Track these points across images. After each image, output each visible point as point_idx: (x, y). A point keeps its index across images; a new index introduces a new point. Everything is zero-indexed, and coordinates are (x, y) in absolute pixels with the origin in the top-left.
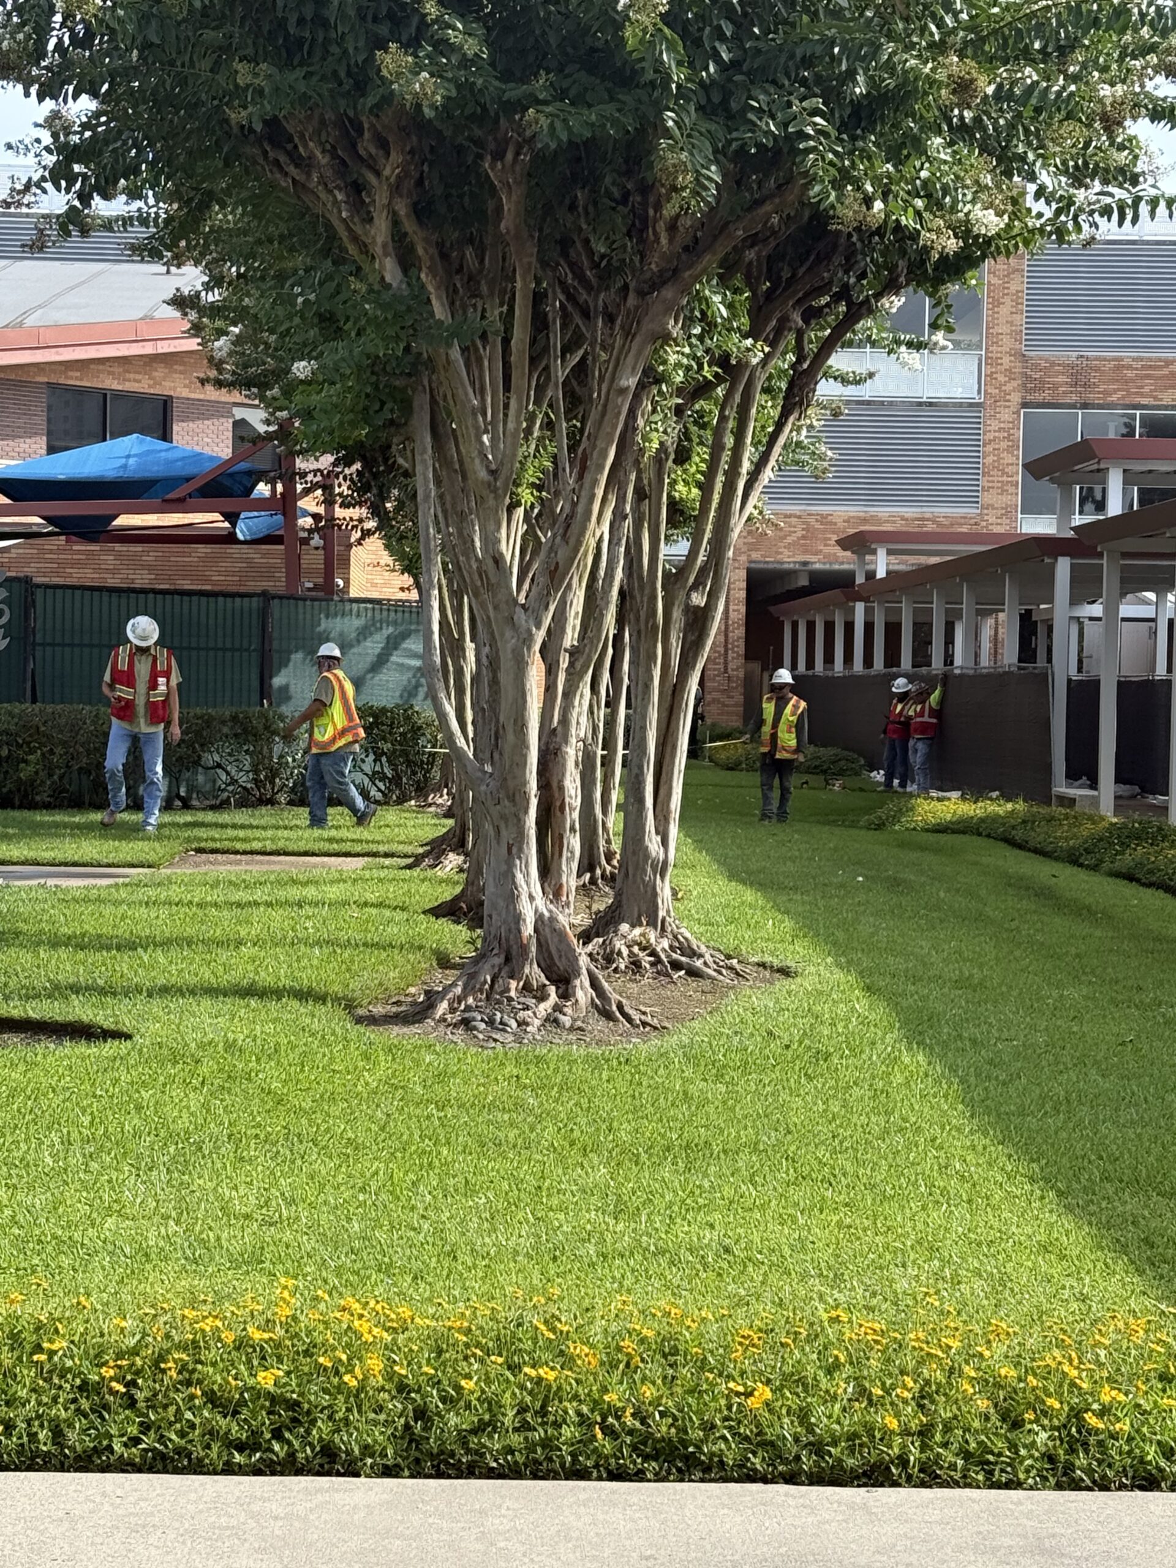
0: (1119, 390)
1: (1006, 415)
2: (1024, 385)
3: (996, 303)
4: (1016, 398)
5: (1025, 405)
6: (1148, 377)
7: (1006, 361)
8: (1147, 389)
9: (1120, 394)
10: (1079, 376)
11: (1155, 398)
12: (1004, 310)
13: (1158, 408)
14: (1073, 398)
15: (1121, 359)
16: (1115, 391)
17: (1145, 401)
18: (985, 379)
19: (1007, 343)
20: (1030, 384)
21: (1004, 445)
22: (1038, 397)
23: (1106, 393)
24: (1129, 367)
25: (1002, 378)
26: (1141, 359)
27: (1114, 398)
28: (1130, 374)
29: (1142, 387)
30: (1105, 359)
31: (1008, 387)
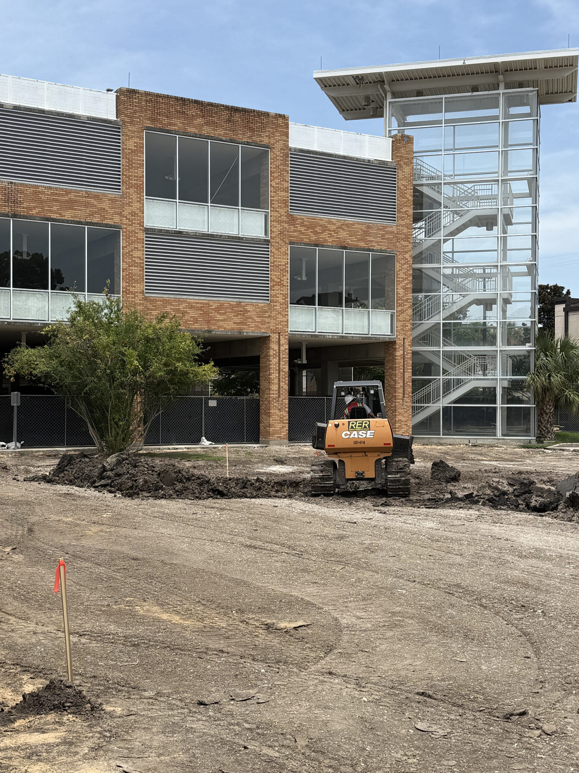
0: (37, 207)
6: (56, 200)
8: (55, 208)
9: (37, 210)
10: (10, 196)
11: (60, 214)
13: (63, 221)
14: (7, 210)
15: (38, 187)
16: (34, 208)
17: (54, 216)
23: (29, 208)
24: (43, 193)
26: (50, 188)
27: (34, 212)
28: (43, 197)
29: (52, 207)
30: (26, 185)
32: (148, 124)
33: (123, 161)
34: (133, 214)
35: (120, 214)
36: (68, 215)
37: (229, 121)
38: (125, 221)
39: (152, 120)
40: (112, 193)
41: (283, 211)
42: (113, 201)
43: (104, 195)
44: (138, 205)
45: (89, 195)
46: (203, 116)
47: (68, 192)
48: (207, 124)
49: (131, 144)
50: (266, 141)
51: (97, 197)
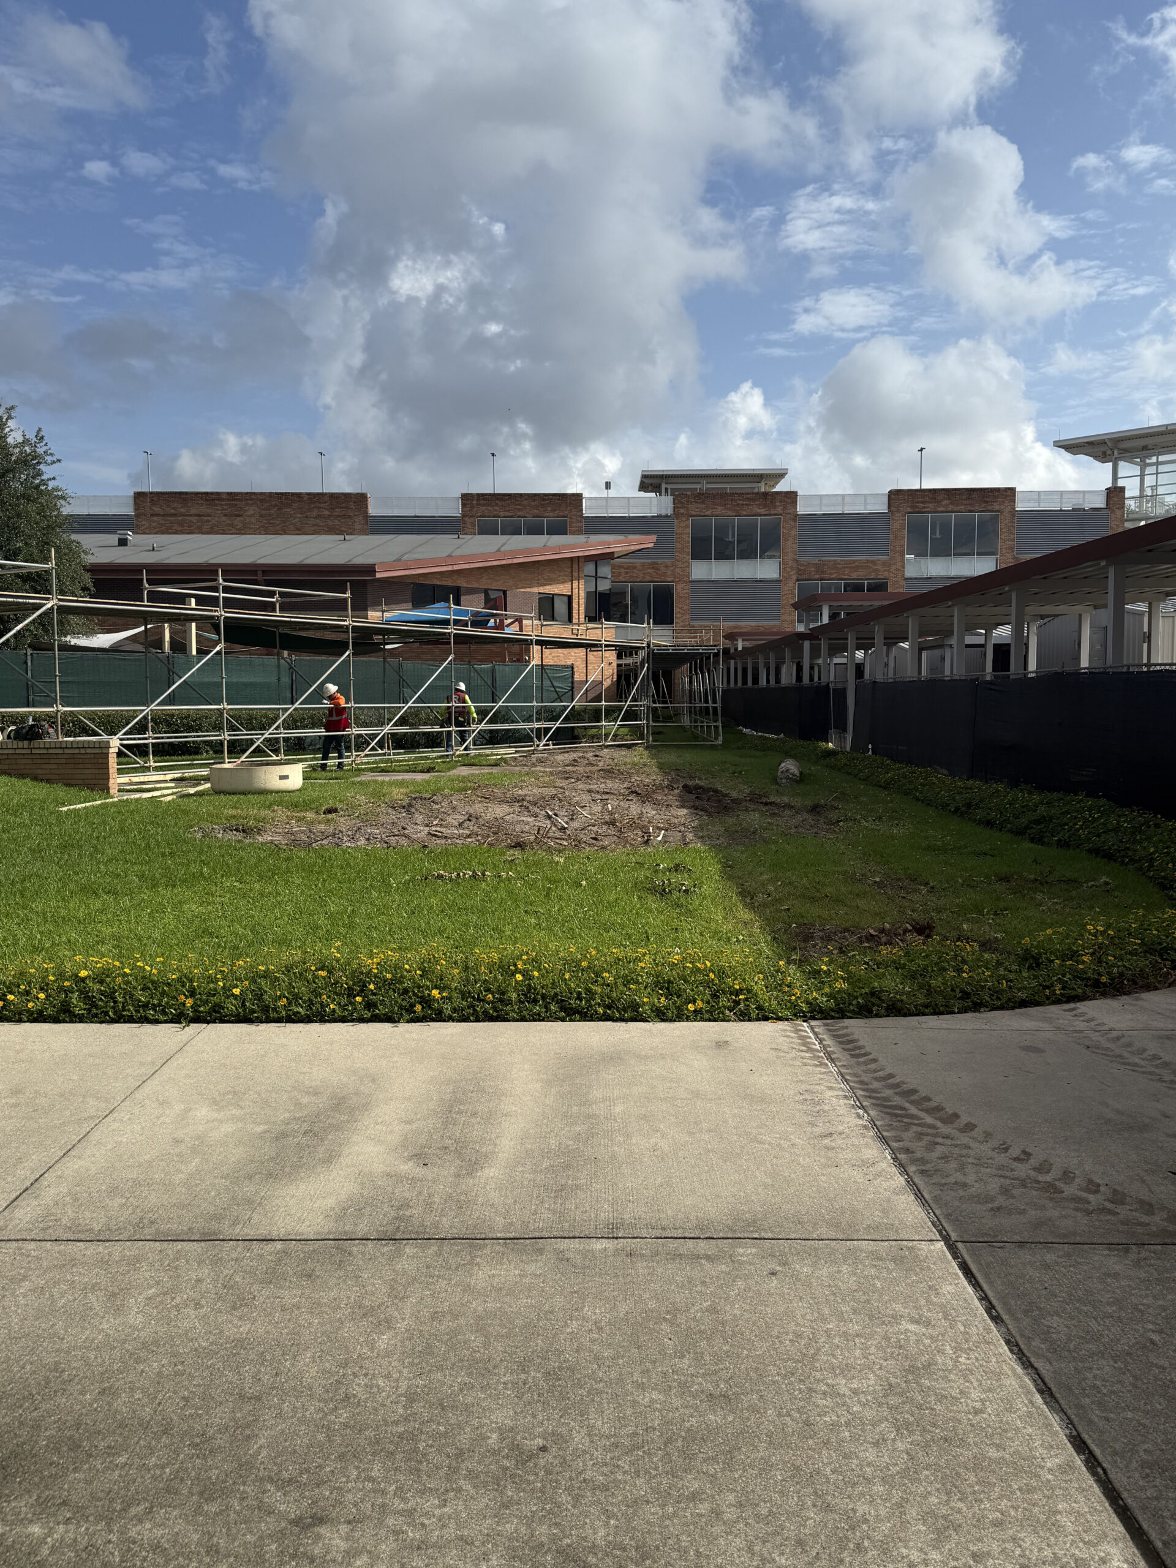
0: (837, 572)
1: (791, 585)
2: (798, 573)
3: (786, 540)
4: (794, 577)
5: (798, 580)
6: (846, 567)
7: (790, 562)
8: (847, 572)
10: (819, 567)
11: (850, 575)
12: (789, 543)
13: (854, 579)
14: (817, 577)
15: (836, 560)
16: (834, 573)
17: (846, 576)
18: (783, 568)
19: (791, 556)
20: (799, 572)
21: (790, 596)
22: (804, 577)
23: (831, 574)
24: (839, 563)
25: (789, 570)
26: (844, 560)
27: (834, 576)
28: (839, 566)
29: (844, 571)
30: (829, 561)
31: (792, 573)
32: (909, 510)
33: (892, 537)
34: (897, 570)
35: (889, 571)
36: (854, 575)
37: (969, 498)
38: (892, 575)
39: (911, 507)
40: (883, 558)
41: (1009, 556)
42: (884, 563)
43: (878, 560)
44: (900, 564)
45: (868, 561)
46: (949, 499)
47: (855, 561)
48: (951, 503)
49: (897, 525)
50: (997, 507)
51: (873, 562)
